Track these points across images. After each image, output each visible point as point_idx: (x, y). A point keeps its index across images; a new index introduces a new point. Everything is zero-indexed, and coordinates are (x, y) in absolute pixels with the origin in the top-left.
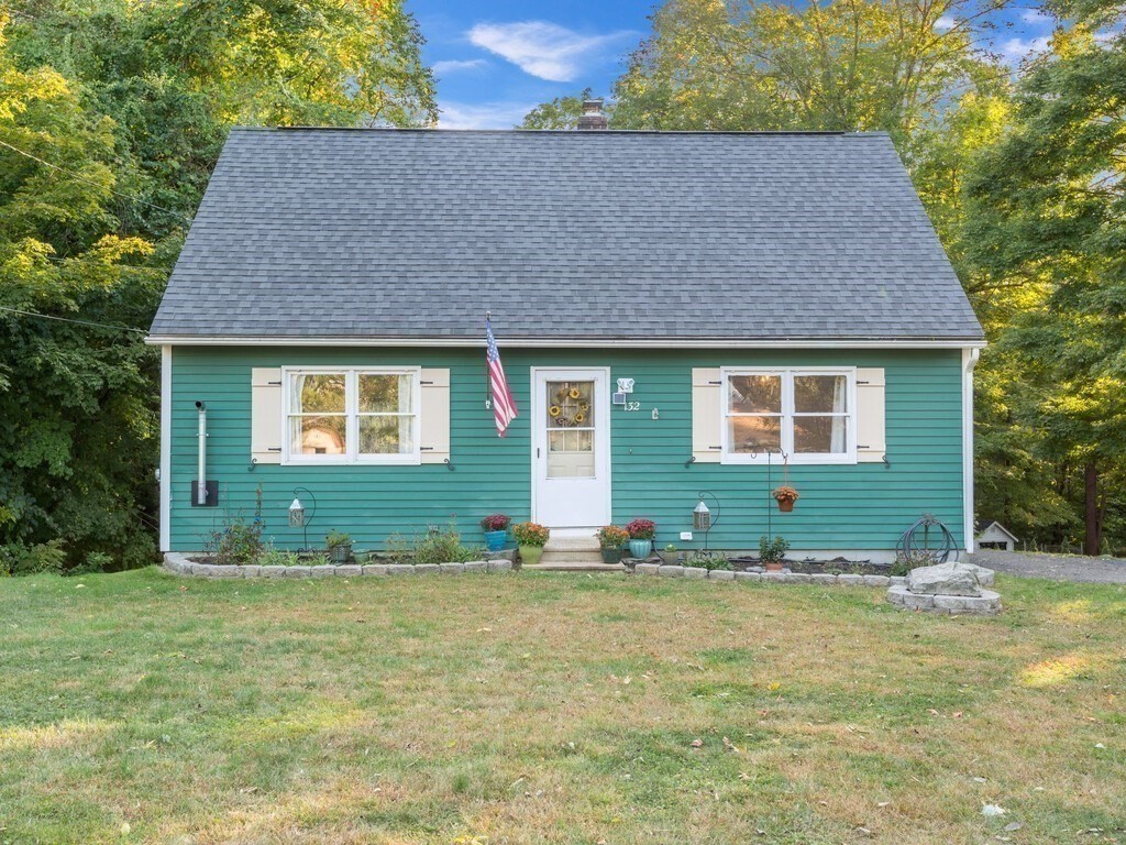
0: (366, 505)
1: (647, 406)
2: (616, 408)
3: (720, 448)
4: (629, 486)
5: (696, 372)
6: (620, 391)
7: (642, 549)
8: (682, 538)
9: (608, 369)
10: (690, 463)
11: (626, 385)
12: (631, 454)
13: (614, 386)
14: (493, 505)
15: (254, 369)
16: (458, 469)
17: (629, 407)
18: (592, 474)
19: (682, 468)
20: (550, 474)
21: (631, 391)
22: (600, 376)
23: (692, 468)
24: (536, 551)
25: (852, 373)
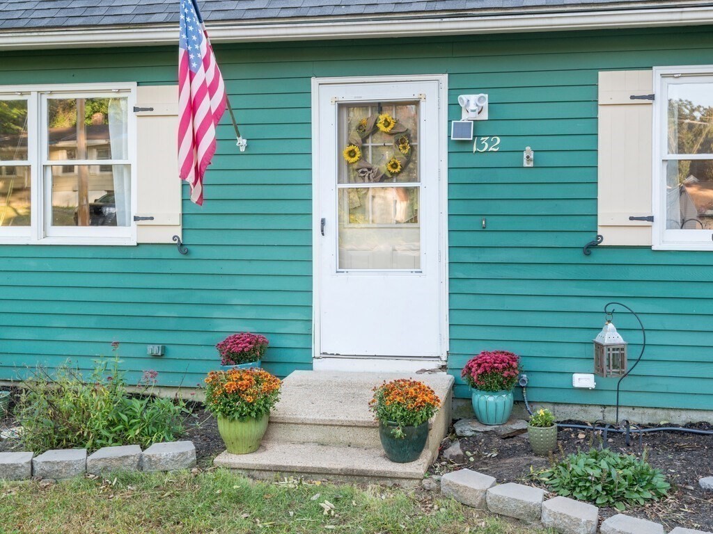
0: (57, 308)
1: (512, 144)
2: (458, 147)
3: (651, 219)
4: (481, 287)
5: (606, 78)
6: (466, 117)
7: (492, 408)
8: (577, 384)
9: (444, 78)
10: (593, 246)
11: (474, 105)
12: (484, 230)
13: (454, 109)
14: (251, 313)
16: (197, 252)
17: (480, 145)
18: (415, 264)
19: (578, 257)
20: (343, 263)
21: (485, 116)
22: (430, 90)
23: (598, 257)
24: (251, 429)
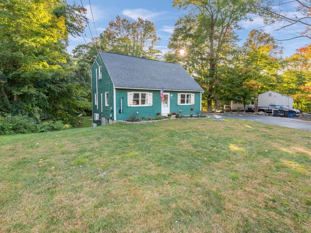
1: (174, 98)
3: (180, 103)
5: (178, 94)
15: (128, 92)
18: (168, 107)
19: (177, 106)
20: (163, 107)
21: (172, 96)
22: (168, 94)
25: (192, 94)
